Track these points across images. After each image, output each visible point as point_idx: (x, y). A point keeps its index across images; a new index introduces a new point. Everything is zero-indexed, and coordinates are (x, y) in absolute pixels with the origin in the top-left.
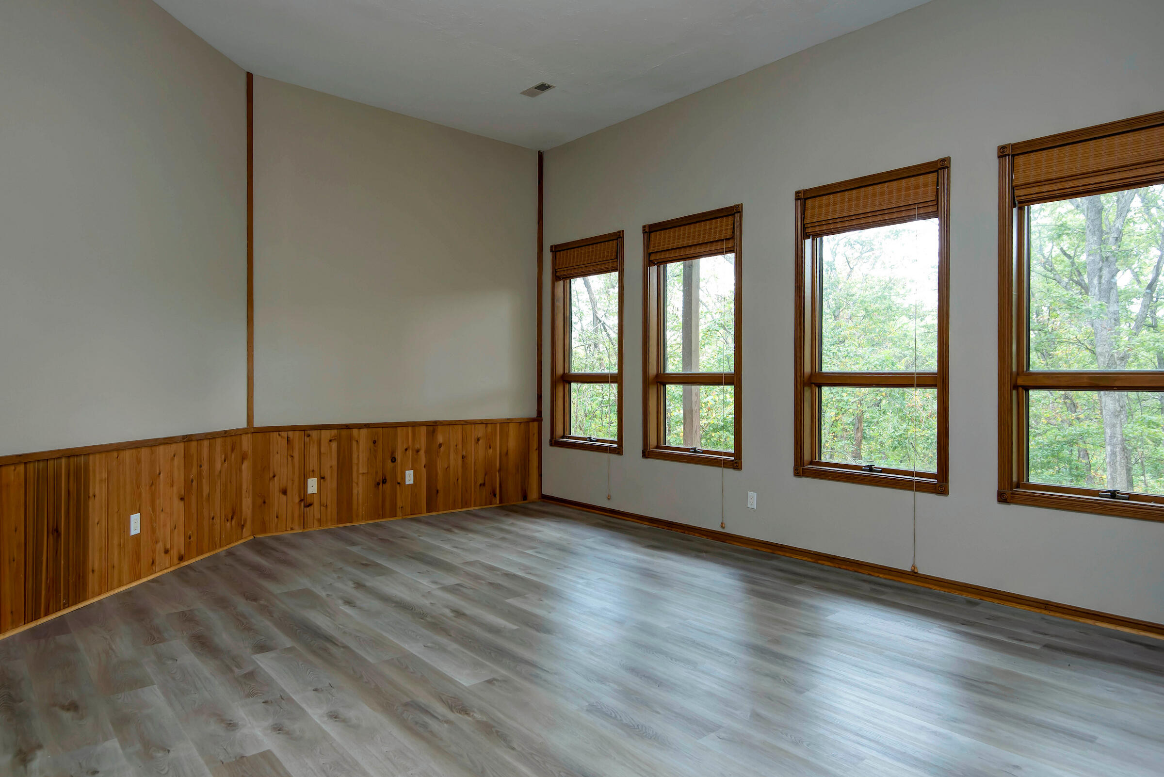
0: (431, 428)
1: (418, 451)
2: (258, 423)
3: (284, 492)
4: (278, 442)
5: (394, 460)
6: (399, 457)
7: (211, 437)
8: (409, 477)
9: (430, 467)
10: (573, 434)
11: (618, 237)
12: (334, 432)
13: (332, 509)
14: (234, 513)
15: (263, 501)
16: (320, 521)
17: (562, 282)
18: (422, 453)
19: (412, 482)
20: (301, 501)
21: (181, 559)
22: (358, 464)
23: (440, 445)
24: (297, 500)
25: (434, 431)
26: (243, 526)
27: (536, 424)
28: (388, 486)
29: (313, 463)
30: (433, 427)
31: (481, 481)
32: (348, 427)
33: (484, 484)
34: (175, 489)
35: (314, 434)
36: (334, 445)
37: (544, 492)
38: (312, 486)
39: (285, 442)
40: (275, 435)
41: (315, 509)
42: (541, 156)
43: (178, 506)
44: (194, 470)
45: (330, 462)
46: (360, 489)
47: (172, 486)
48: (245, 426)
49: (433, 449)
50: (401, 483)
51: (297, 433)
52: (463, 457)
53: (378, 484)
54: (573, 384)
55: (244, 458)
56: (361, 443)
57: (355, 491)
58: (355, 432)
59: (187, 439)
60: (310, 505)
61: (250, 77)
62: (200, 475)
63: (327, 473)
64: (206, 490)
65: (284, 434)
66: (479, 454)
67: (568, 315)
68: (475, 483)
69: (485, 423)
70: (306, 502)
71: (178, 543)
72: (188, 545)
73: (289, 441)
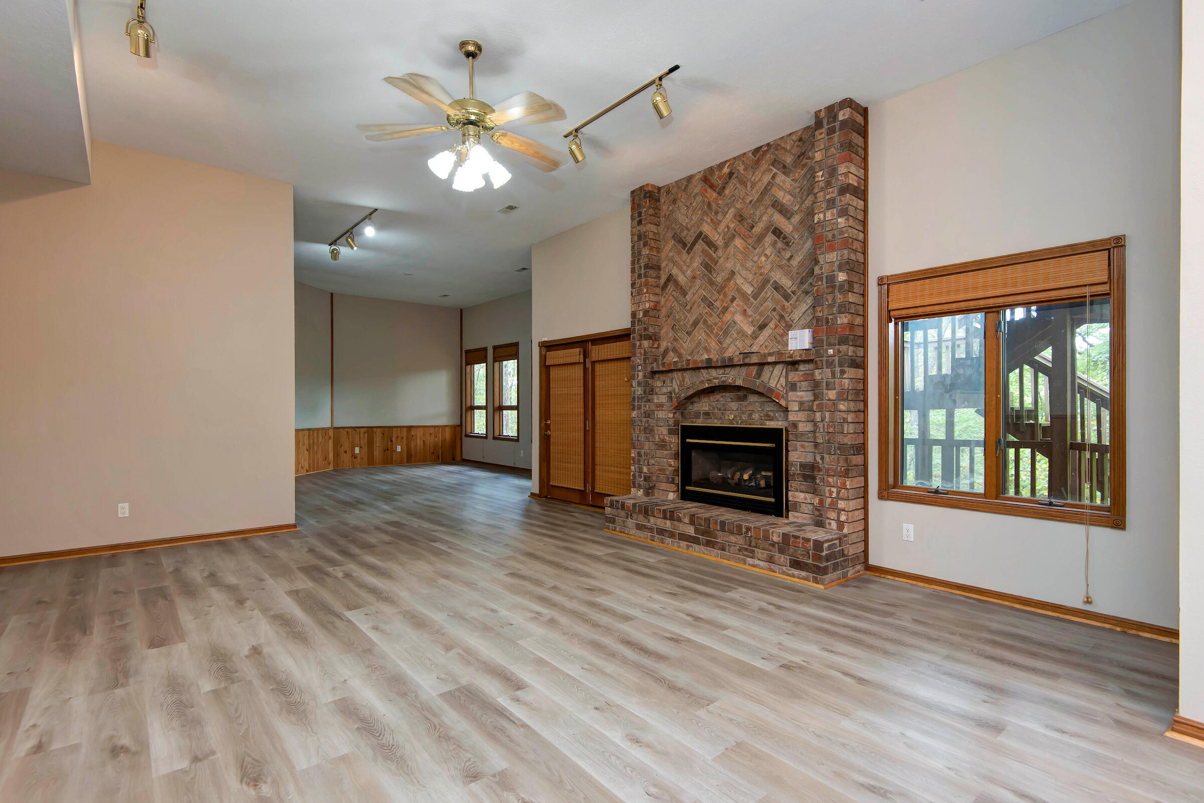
0: (408, 429)
1: (403, 438)
2: (335, 425)
3: (346, 452)
4: (343, 433)
5: (392, 441)
6: (394, 439)
7: (318, 430)
8: (399, 449)
9: (408, 445)
10: (475, 432)
11: (485, 349)
12: (366, 429)
13: (366, 460)
14: (326, 458)
15: (337, 455)
16: (360, 464)
17: (470, 366)
18: (405, 439)
19: (400, 451)
20: (352, 456)
21: (307, 471)
22: (376, 442)
23: (413, 436)
24: (351, 455)
25: (410, 430)
26: (329, 464)
27: (459, 428)
28: (389, 452)
29: (357, 441)
30: (410, 428)
31: (432, 451)
32: (372, 427)
33: (433, 453)
34: (305, 446)
35: (357, 429)
36: (366, 435)
37: (464, 458)
38: (357, 450)
39: (346, 433)
40: (342, 430)
41: (359, 459)
42: (461, 311)
43: (306, 453)
44: (312, 441)
45: (364, 441)
46: (377, 453)
47: (304, 445)
48: (330, 426)
49: (410, 438)
50: (395, 451)
51: (351, 429)
52: (424, 441)
53: (385, 451)
54: (475, 410)
55: (330, 438)
56: (377, 434)
57: (375, 453)
58: (375, 429)
59: (309, 430)
60: (356, 458)
61: (332, 294)
62: (314, 442)
63: (363, 445)
64: (315, 449)
65: (345, 430)
66: (430, 440)
67: (473, 380)
68: (429, 451)
69: (435, 427)
70: (354, 456)
71: (306, 466)
72: (309, 467)
73: (347, 432)
